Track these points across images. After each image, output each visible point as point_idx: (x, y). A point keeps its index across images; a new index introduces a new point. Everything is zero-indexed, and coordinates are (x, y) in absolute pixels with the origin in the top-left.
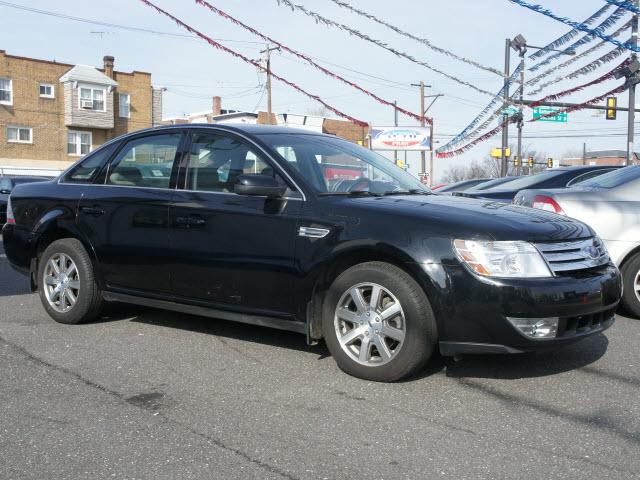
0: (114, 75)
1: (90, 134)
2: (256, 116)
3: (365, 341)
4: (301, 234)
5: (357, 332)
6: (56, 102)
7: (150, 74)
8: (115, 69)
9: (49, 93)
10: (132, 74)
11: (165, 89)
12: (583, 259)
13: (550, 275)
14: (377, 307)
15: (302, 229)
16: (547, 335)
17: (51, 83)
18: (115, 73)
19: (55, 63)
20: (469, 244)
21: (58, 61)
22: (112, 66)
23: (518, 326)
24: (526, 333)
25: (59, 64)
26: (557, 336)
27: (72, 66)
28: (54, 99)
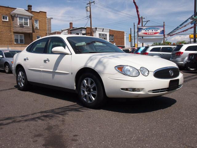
0: (32, 12)
1: (23, 35)
2: (86, 29)
6: (9, 22)
7: (46, 13)
8: (32, 10)
9: (6, 19)
10: (39, 12)
11: (52, 18)
17: (7, 15)
18: (32, 11)
19: (8, 7)
21: (9, 7)
22: (31, 9)
25: (10, 8)
27: (16, 9)
28: (8, 22)
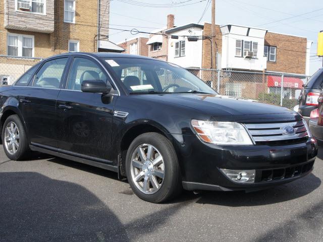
1: (32, 37)
2: (202, 27)
3: (146, 178)
4: (115, 115)
5: (142, 173)
12: (281, 135)
13: (252, 144)
14: (151, 159)
15: (115, 112)
16: (247, 181)
20: (200, 122)
23: (227, 174)
24: (233, 179)
26: (255, 182)
